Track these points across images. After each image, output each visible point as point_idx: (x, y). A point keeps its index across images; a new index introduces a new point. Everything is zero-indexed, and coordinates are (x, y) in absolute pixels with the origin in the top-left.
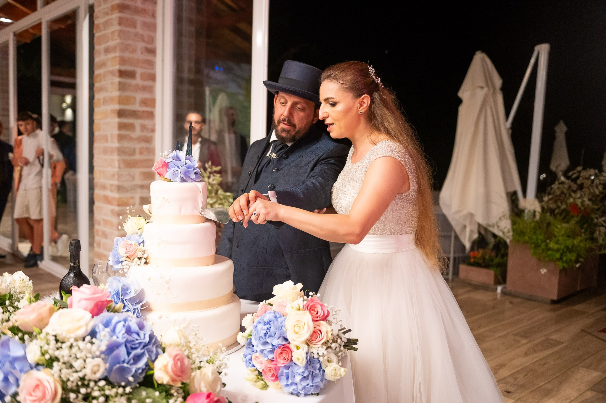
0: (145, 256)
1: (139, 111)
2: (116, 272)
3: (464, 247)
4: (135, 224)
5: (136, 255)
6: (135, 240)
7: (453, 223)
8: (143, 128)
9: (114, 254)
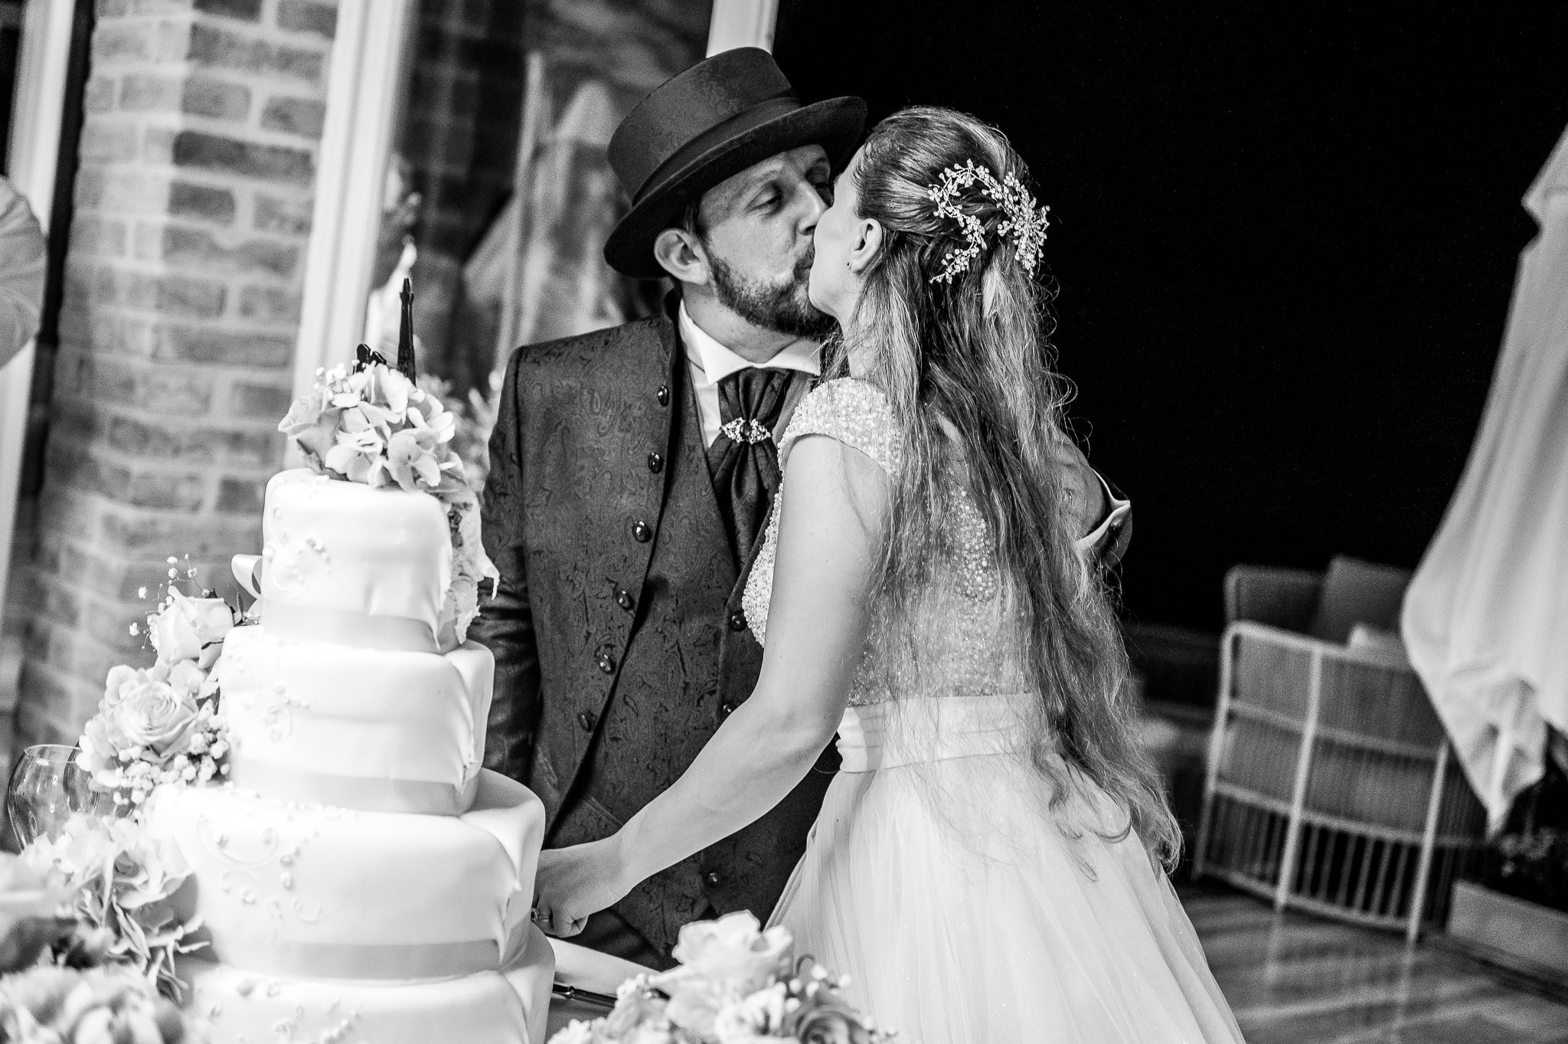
0: (217, 751)
1: (256, 147)
2: (100, 800)
3: (1479, 812)
4: (194, 624)
5: (185, 743)
6: (186, 685)
7: (1447, 712)
8: (267, 211)
9: (103, 731)
